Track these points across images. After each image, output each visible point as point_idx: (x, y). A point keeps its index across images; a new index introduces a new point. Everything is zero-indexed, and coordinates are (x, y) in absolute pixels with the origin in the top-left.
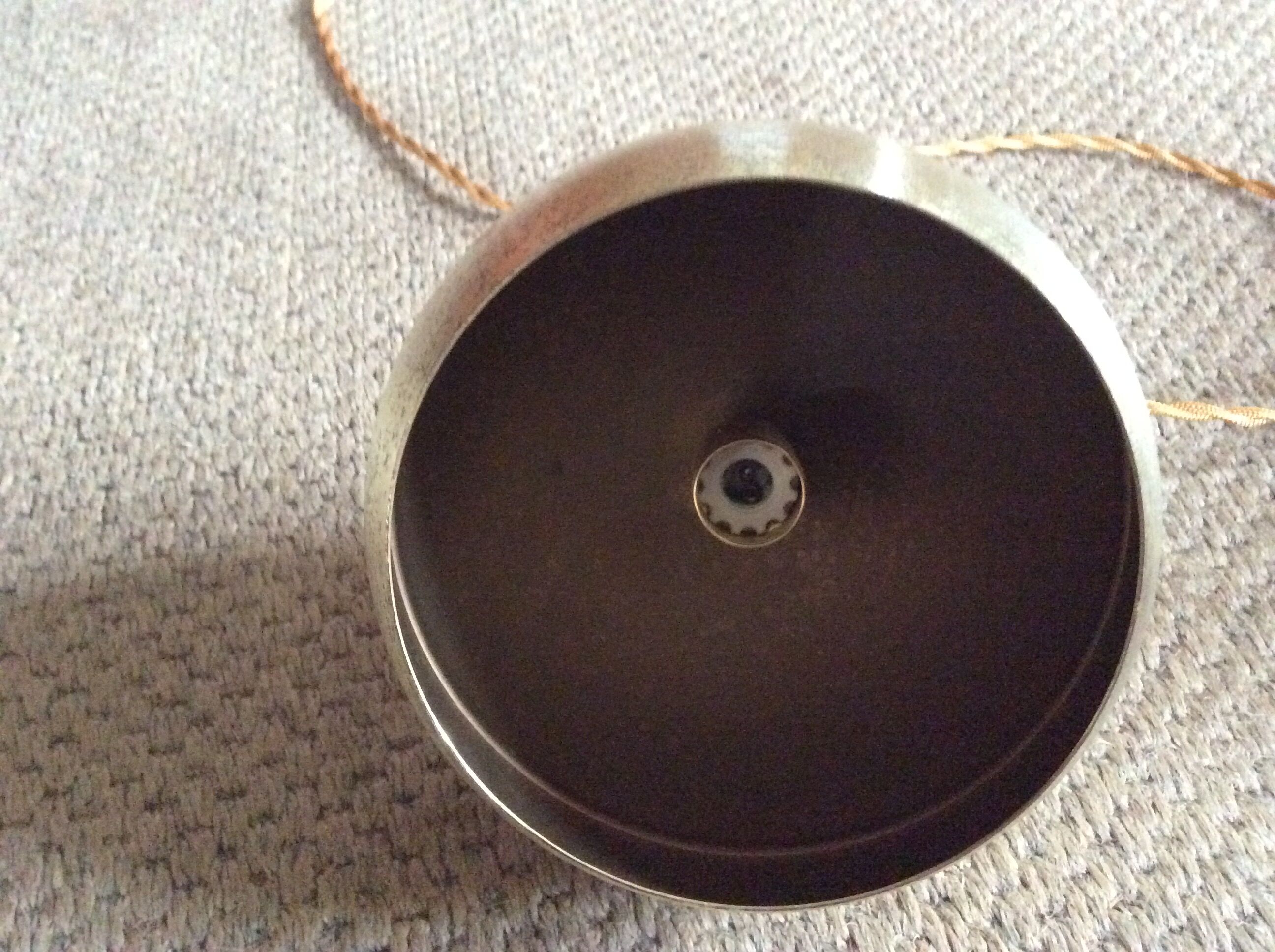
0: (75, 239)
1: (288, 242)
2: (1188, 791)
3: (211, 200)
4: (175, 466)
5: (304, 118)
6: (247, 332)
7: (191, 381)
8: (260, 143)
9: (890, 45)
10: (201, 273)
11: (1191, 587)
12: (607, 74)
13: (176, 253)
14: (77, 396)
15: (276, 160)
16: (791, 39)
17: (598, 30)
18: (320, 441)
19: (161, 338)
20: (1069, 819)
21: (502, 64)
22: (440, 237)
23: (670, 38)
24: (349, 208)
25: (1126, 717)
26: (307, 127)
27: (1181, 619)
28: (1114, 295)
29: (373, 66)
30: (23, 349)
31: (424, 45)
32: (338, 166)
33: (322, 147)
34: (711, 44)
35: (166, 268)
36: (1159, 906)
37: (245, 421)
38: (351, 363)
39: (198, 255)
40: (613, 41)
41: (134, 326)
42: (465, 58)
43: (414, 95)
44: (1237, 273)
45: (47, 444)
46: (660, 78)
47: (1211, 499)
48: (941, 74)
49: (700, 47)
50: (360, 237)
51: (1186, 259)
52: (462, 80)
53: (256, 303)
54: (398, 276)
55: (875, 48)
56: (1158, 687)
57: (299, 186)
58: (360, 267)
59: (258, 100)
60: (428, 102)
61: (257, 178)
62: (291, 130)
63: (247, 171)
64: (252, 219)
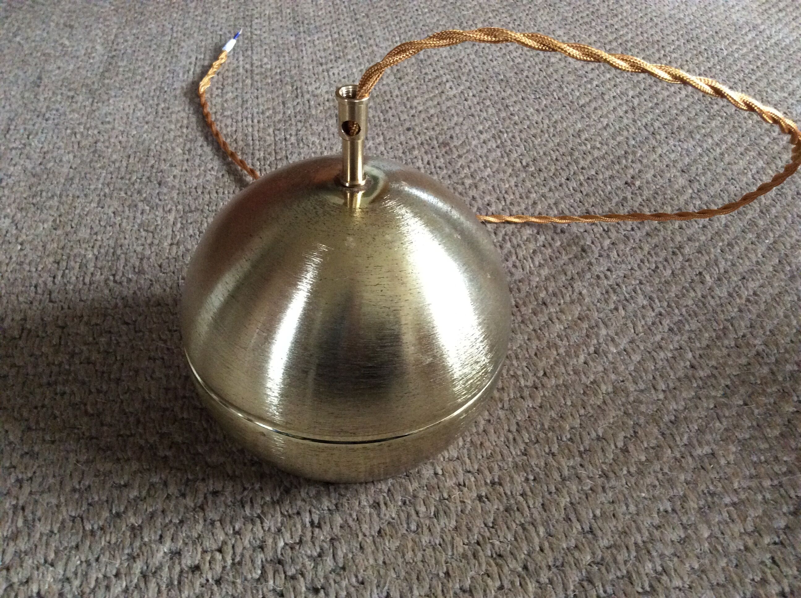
1: (174, 208)
2: (632, 508)
3: (133, 184)
5: (188, 146)
6: (148, 252)
7: (114, 275)
8: (163, 157)
9: (509, 130)
10: (125, 221)
11: (643, 408)
13: (112, 209)
14: (51, 279)
15: (171, 166)
16: (456, 124)
20: (568, 519)
21: (299, 126)
23: (391, 119)
24: (209, 193)
25: (603, 471)
26: (190, 150)
27: (636, 424)
28: (616, 262)
29: (229, 122)
31: (258, 113)
32: (205, 171)
33: (197, 161)
34: (413, 123)
35: (105, 217)
36: (613, 565)
39: (123, 212)
42: (280, 121)
43: (250, 138)
44: (682, 255)
46: (384, 139)
47: (657, 366)
48: (534, 146)
49: (407, 125)
51: (656, 246)
53: (154, 238)
56: (621, 456)
57: (183, 181)
60: (257, 142)
61: (160, 174)
62: (181, 151)
63: (154, 171)
64: (155, 195)
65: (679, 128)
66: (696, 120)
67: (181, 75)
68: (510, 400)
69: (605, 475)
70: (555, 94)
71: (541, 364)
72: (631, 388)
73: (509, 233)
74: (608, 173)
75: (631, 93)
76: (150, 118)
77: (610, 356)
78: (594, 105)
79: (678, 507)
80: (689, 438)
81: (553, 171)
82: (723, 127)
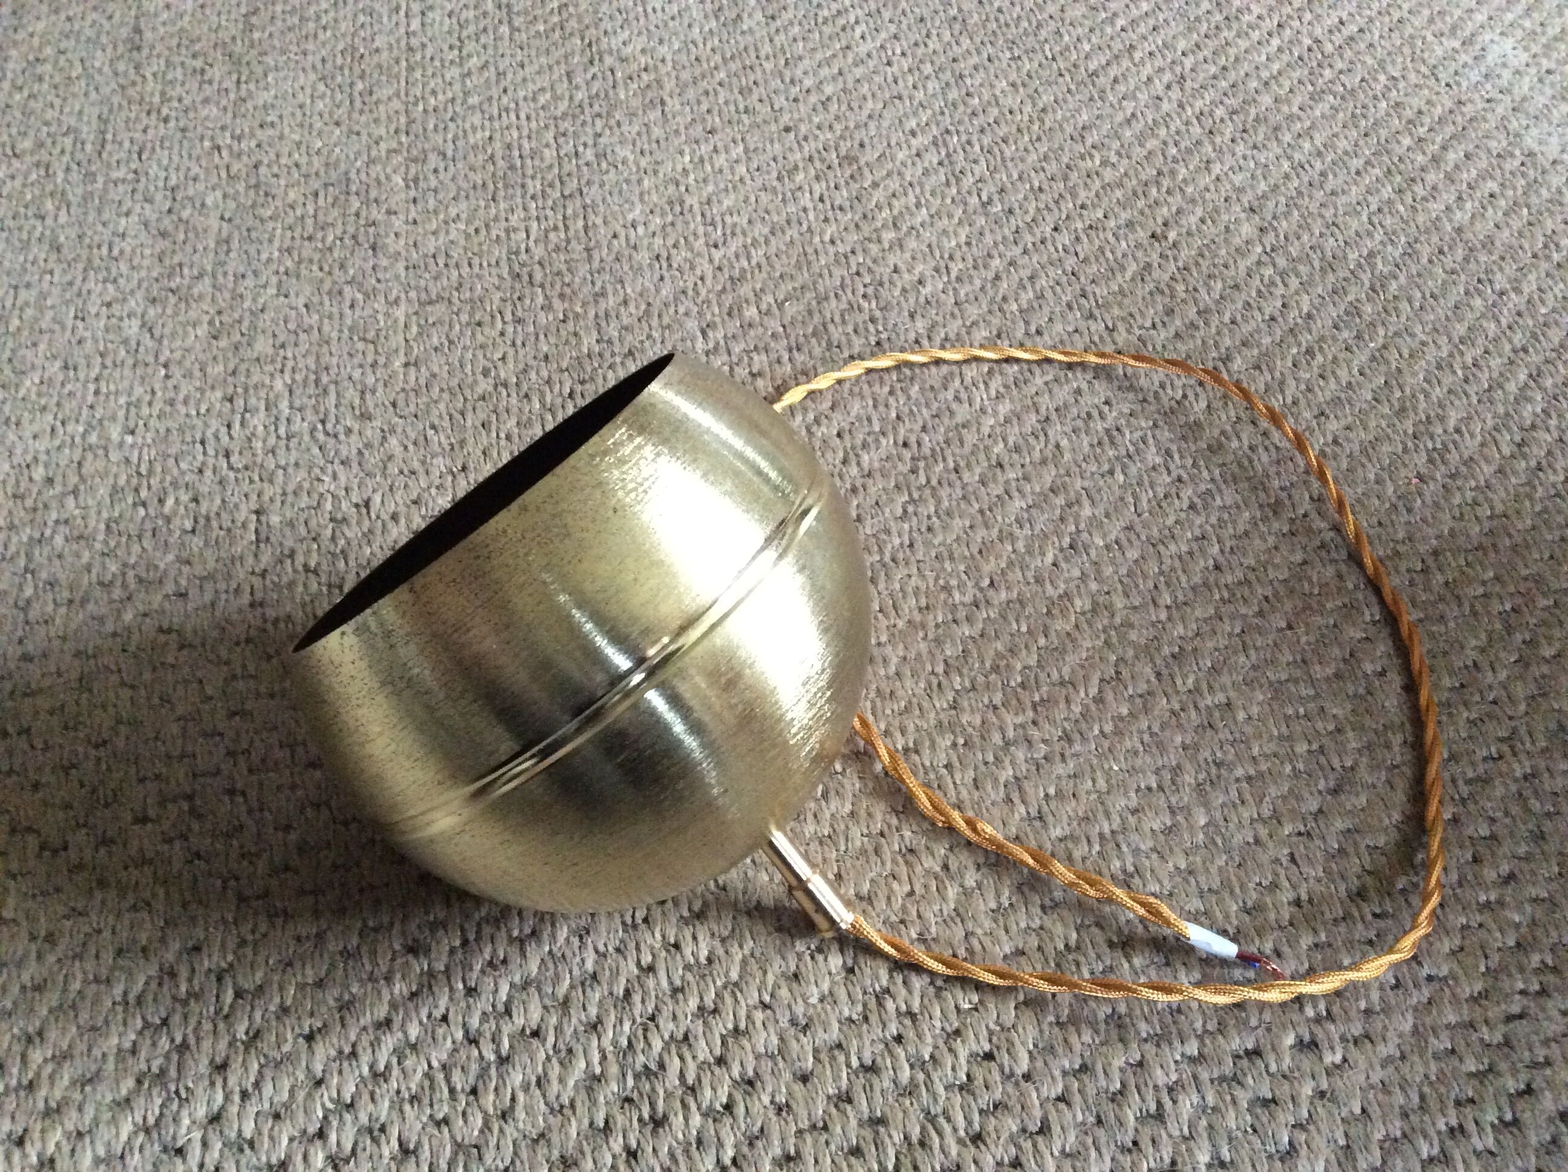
0: (207, 280)
3: (330, 249)
4: (316, 496)
5: (412, 172)
6: (370, 380)
7: (323, 422)
8: (373, 194)
9: (961, 129)
11: (1133, 636)
12: (697, 142)
13: (301, 301)
14: (224, 430)
15: (389, 212)
16: (870, 117)
17: (691, 94)
18: (437, 482)
19: (294, 380)
20: (1009, 800)
21: (599, 123)
22: (540, 300)
23: (758, 106)
24: (457, 266)
25: (1064, 731)
27: (1121, 660)
29: (477, 119)
30: (170, 383)
32: (446, 223)
33: (432, 203)
34: (796, 116)
35: (293, 313)
37: (373, 459)
38: (462, 414)
40: (704, 107)
41: (269, 368)
42: (565, 115)
43: (516, 153)
45: (201, 471)
46: (746, 150)
48: (1003, 160)
49: (785, 119)
50: (468, 295)
52: (561, 140)
53: (376, 352)
54: (502, 334)
55: (948, 132)
58: (468, 324)
59: (369, 148)
60: (529, 161)
61: (372, 230)
62: (401, 183)
63: (362, 222)
64: (369, 271)
65: (1257, 120)
66: (1288, 102)
67: (385, 20)
68: (937, 626)
69: (1067, 738)
70: (1047, 47)
71: (989, 567)
72: (1119, 602)
73: (952, 336)
74: (1125, 216)
75: (1182, 44)
76: (341, 113)
77: (1093, 553)
78: (1113, 72)
79: (1167, 782)
80: (1197, 681)
81: (1032, 211)
82: (1333, 117)
